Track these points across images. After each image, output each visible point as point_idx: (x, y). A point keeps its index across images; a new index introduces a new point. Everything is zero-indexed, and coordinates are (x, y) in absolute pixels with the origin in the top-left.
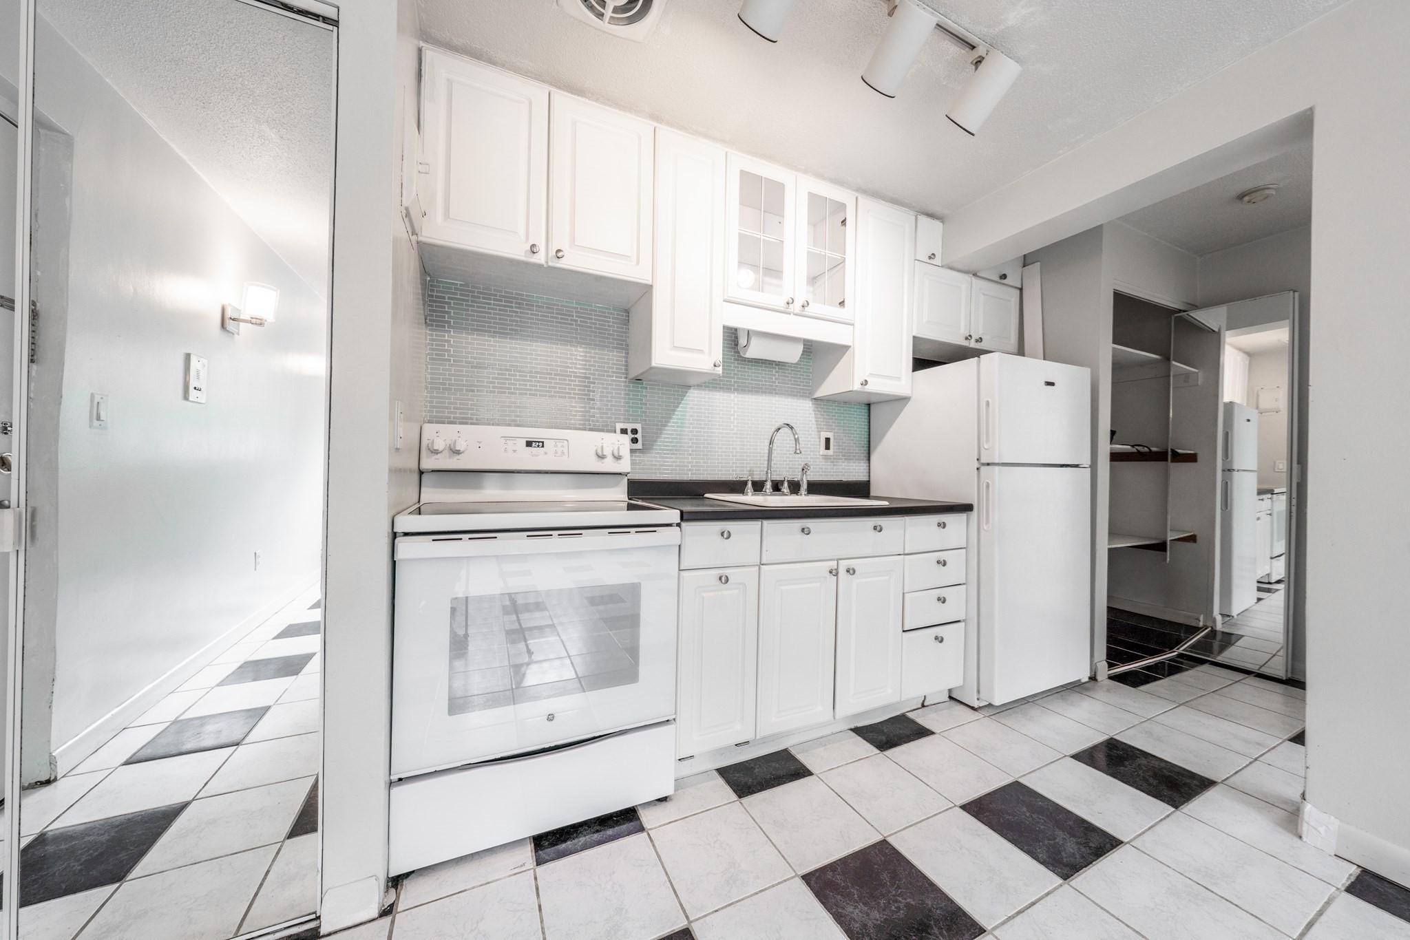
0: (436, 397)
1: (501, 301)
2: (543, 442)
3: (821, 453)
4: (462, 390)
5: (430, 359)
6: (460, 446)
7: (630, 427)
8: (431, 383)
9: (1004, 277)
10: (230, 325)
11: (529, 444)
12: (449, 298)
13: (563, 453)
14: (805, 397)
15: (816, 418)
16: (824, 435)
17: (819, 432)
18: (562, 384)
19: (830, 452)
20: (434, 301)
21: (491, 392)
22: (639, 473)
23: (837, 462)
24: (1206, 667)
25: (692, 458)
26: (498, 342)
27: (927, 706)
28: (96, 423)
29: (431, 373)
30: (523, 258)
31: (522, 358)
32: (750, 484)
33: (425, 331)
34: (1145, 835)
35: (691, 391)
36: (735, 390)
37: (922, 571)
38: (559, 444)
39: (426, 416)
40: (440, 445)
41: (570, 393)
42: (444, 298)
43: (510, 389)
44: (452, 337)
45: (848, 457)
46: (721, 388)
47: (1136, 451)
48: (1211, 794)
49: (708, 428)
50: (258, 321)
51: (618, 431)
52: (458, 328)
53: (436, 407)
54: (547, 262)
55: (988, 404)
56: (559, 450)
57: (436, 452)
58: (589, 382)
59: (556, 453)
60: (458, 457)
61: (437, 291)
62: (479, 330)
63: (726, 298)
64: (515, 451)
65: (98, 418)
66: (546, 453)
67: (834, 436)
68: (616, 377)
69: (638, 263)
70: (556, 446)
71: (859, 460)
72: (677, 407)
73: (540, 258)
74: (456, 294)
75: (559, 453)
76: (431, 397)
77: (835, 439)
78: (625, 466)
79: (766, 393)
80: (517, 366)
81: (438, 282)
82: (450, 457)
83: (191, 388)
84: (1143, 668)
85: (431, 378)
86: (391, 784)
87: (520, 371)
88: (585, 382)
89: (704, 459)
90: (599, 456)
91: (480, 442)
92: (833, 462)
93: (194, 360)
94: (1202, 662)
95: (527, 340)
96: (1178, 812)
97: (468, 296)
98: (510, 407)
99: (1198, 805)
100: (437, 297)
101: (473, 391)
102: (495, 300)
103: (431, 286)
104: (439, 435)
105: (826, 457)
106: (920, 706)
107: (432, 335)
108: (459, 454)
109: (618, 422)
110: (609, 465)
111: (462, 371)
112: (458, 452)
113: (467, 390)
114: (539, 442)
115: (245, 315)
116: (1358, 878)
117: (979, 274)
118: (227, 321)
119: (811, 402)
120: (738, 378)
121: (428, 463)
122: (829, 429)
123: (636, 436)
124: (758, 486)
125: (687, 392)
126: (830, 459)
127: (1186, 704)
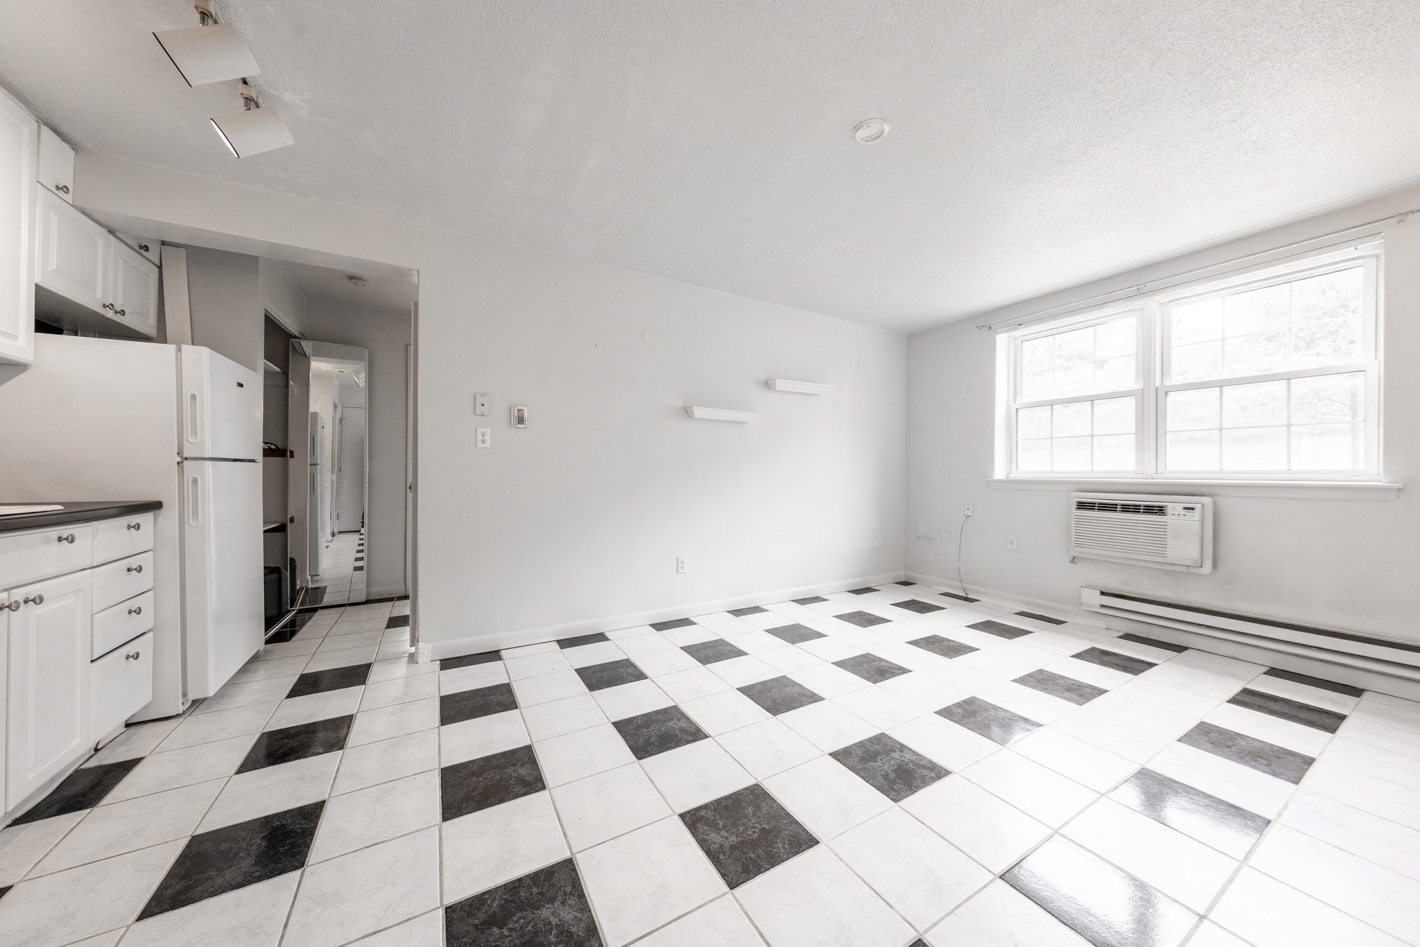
24: (320, 612)
27: (101, 749)
34: (362, 704)
37: (112, 583)
47: (267, 447)
48: (374, 669)
55: (194, 397)
84: (281, 629)
94: (315, 610)
96: (368, 686)
99: (373, 676)
106: (93, 752)
116: (441, 664)
117: (117, 233)
127: (328, 635)
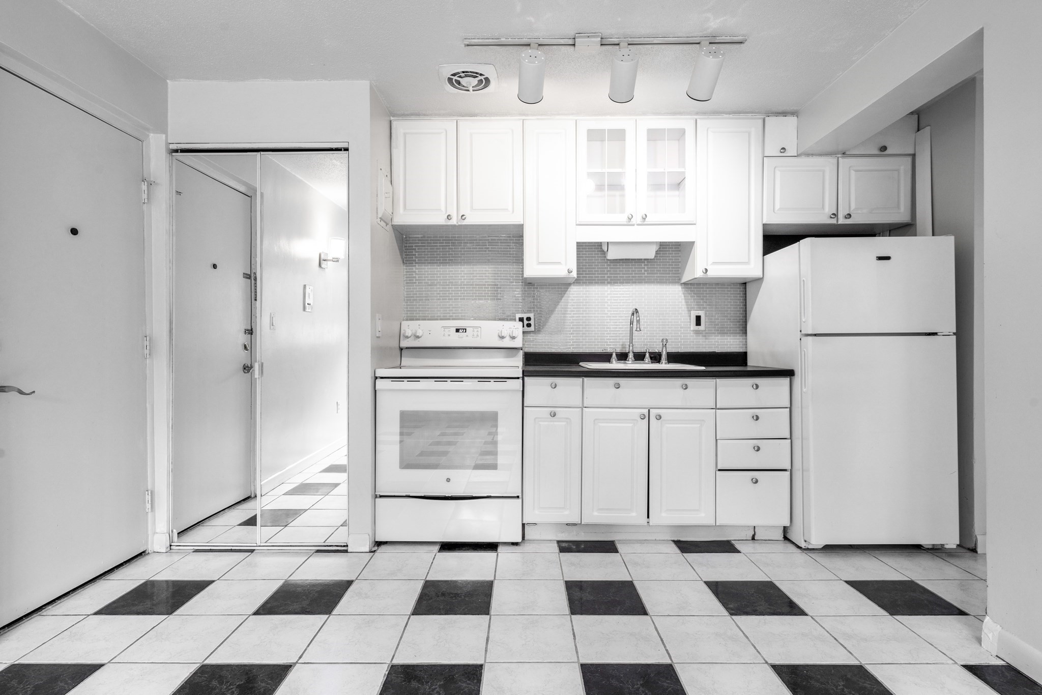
0: (409, 305)
1: (443, 243)
2: (466, 329)
3: (692, 329)
4: (422, 300)
5: (407, 283)
6: (419, 333)
7: (525, 316)
8: (407, 297)
9: (884, 148)
10: (324, 264)
11: (457, 331)
12: (415, 246)
13: (478, 336)
14: (676, 283)
15: (685, 299)
16: (694, 314)
17: (689, 311)
18: (480, 290)
19: (702, 327)
20: (408, 249)
21: (438, 299)
22: (533, 348)
23: (708, 336)
25: (573, 337)
26: (442, 268)
28: (272, 327)
29: (407, 292)
30: (444, 223)
31: (455, 277)
32: (614, 355)
33: (403, 268)
35: (572, 287)
36: (608, 283)
38: (476, 330)
39: (404, 317)
40: (409, 333)
41: (485, 296)
42: (412, 246)
43: (449, 296)
44: (417, 269)
45: (722, 332)
46: (596, 283)
49: (586, 314)
50: (336, 260)
51: (518, 319)
52: (420, 263)
53: (409, 311)
54: (458, 222)
56: (475, 334)
57: (407, 337)
58: (497, 288)
59: (473, 335)
60: (418, 340)
61: (409, 244)
62: (432, 263)
63: (578, 223)
64: (449, 335)
65: (273, 325)
66: (467, 336)
67: (706, 314)
68: (516, 282)
69: (513, 212)
70: (474, 331)
71: (735, 333)
72: (561, 299)
73: (454, 221)
74: (419, 243)
75: (475, 336)
76: (407, 305)
77: (706, 316)
78: (518, 343)
79: (635, 283)
80: (452, 282)
81: (409, 237)
82: (414, 340)
83: (306, 304)
85: (407, 294)
86: (376, 497)
87: (454, 285)
88: (495, 288)
89: (583, 337)
90: (500, 337)
91: (430, 331)
92: (705, 336)
93: (307, 287)
95: (458, 265)
97: (425, 243)
98: (449, 308)
100: (409, 246)
101: (429, 300)
102: (440, 243)
103: (406, 240)
104: (409, 328)
105: (697, 333)
107: (407, 269)
108: (419, 338)
109: (517, 313)
110: (507, 343)
111: (422, 288)
112: (418, 337)
113: (425, 300)
114: (463, 329)
115: (330, 258)
118: (322, 262)
119: (680, 287)
120: (610, 274)
121: (404, 344)
122: (700, 308)
123: (530, 322)
124: (623, 357)
125: (568, 288)
126: (702, 333)
